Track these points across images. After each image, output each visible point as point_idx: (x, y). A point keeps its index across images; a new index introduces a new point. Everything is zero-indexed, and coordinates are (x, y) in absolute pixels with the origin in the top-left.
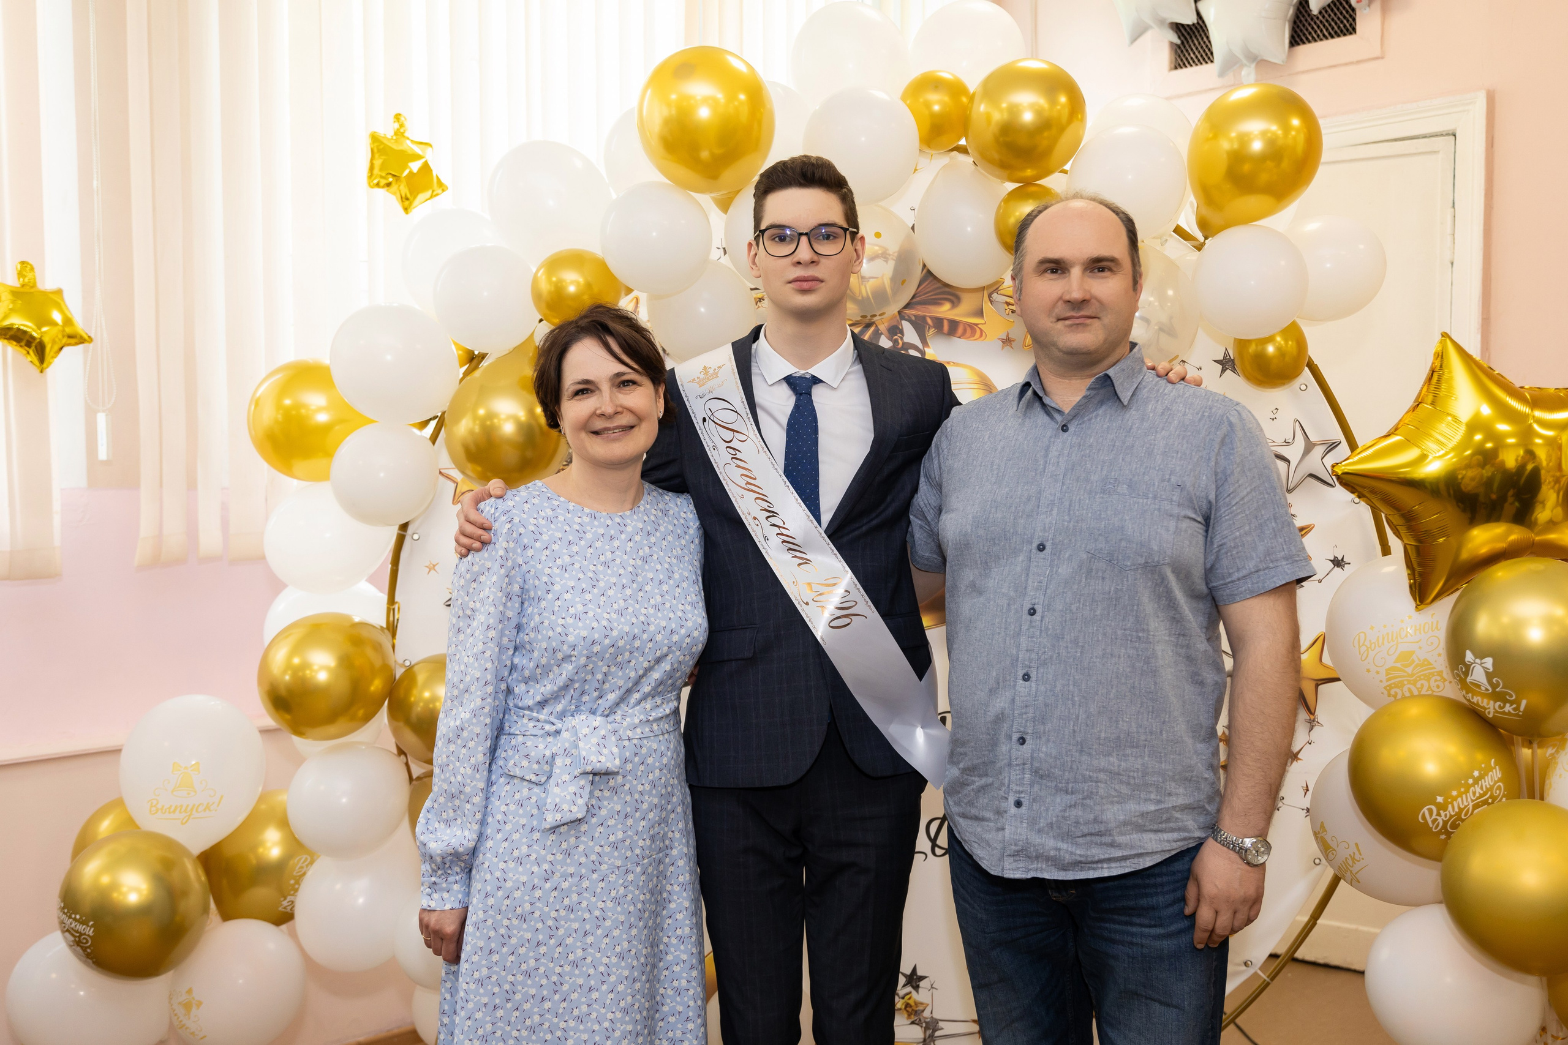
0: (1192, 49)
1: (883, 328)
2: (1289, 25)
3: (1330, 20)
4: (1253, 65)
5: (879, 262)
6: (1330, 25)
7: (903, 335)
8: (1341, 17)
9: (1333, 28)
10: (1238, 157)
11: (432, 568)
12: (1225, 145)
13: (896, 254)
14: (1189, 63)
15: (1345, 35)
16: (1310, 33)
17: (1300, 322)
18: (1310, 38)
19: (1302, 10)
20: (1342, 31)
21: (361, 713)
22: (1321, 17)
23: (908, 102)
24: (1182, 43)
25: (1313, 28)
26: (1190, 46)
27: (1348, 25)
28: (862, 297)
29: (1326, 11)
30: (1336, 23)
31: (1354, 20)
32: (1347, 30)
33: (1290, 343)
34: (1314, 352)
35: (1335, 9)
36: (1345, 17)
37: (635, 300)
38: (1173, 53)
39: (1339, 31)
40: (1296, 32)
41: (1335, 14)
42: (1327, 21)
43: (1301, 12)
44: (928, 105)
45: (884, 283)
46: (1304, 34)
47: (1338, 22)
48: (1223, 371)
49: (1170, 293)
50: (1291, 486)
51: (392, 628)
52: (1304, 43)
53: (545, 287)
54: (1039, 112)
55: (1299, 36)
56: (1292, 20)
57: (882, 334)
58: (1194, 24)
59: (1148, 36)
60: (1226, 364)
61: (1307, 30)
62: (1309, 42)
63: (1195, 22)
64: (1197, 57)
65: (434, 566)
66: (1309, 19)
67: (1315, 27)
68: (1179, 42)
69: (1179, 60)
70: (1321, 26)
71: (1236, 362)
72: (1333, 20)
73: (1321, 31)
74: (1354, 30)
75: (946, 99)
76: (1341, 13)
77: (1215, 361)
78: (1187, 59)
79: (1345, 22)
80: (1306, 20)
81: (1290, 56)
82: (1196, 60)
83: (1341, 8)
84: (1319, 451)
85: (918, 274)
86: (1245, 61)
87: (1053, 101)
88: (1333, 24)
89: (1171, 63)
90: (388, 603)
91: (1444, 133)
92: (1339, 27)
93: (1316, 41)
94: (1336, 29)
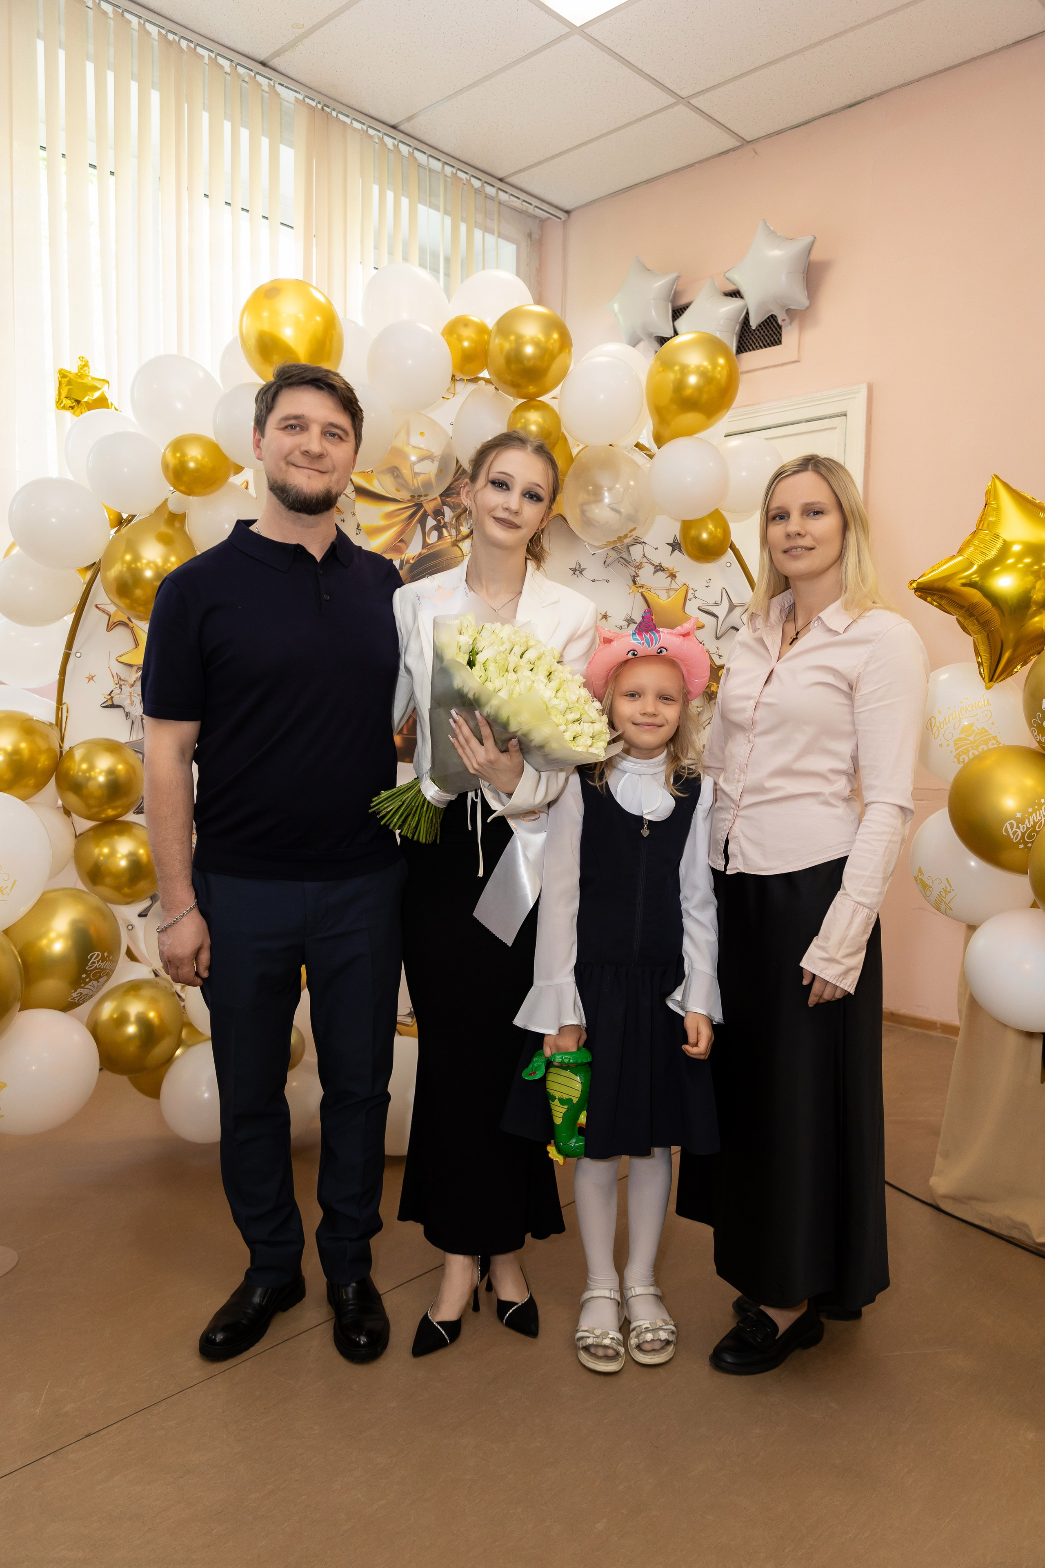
1: (429, 511)
2: (736, 337)
3: (764, 335)
5: (427, 463)
6: (765, 339)
7: (444, 516)
8: (772, 333)
9: (766, 341)
10: (680, 386)
11: (91, 678)
12: (671, 376)
13: (439, 457)
15: (774, 345)
16: (751, 345)
17: (725, 514)
18: (751, 348)
19: (745, 327)
20: (772, 343)
21: (32, 782)
22: (758, 333)
23: (445, 338)
25: (753, 341)
27: (776, 339)
28: (415, 486)
29: (762, 329)
30: (768, 338)
31: (781, 335)
32: (776, 342)
33: (719, 530)
34: (735, 538)
35: (768, 327)
36: (774, 333)
37: (245, 483)
39: (770, 343)
40: (741, 344)
41: (768, 331)
42: (763, 336)
43: (745, 330)
44: (460, 339)
45: (430, 478)
46: (747, 346)
47: (770, 336)
48: (673, 551)
49: (632, 483)
50: (719, 635)
51: (59, 723)
52: (747, 352)
53: (172, 461)
54: (537, 344)
55: (743, 347)
56: (739, 332)
57: (429, 515)
59: (641, 345)
60: (675, 546)
61: (749, 342)
62: (750, 351)
65: (93, 677)
66: (750, 335)
67: (755, 341)
70: (759, 339)
71: (681, 544)
72: (766, 335)
73: (759, 343)
74: (780, 342)
75: (473, 336)
76: (772, 330)
77: (667, 543)
79: (775, 336)
80: (749, 336)
83: (772, 327)
84: (738, 611)
85: (454, 467)
87: (548, 336)
88: (766, 338)
90: (57, 704)
91: (839, 414)
92: (770, 340)
93: (754, 350)
94: (768, 341)
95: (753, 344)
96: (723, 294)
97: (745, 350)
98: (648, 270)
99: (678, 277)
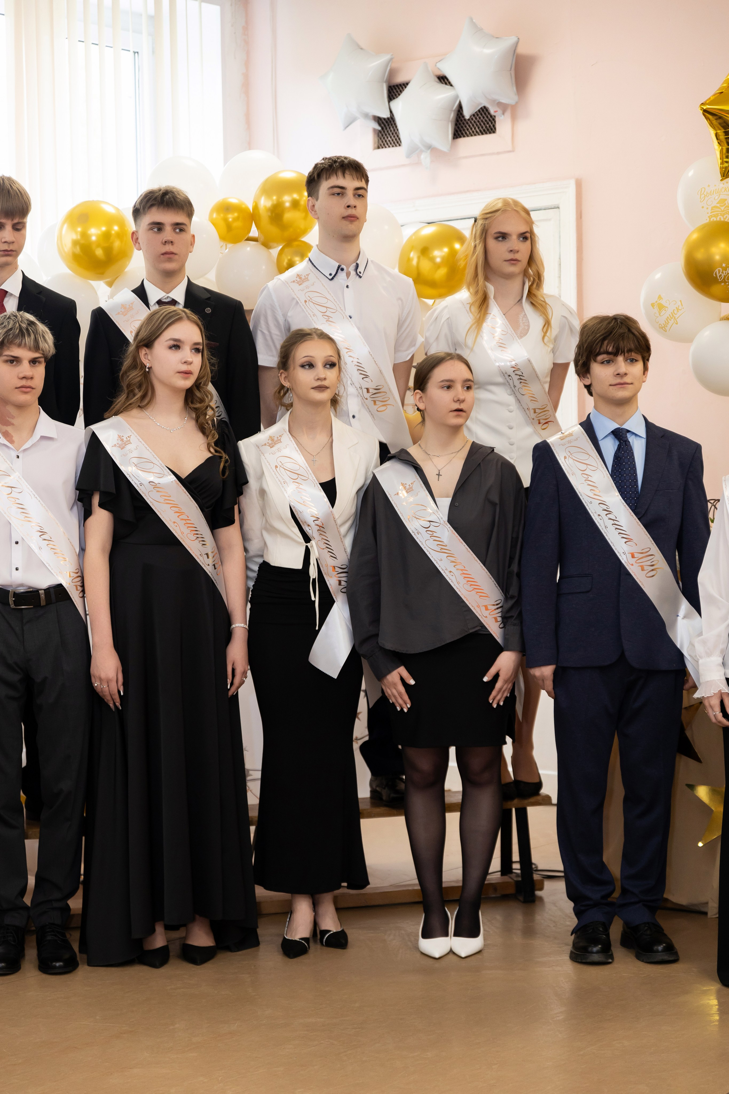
0: (389, 134)
2: (452, 124)
3: (478, 124)
4: (429, 151)
6: (480, 124)
8: (487, 119)
9: (482, 127)
14: (387, 144)
15: (490, 133)
16: (468, 129)
18: (468, 133)
19: (459, 116)
20: (488, 130)
22: (474, 119)
24: (382, 128)
25: (469, 126)
26: (388, 132)
27: (492, 126)
29: (478, 115)
30: (484, 124)
31: (495, 122)
32: (491, 131)
35: (483, 113)
38: (376, 136)
39: (486, 130)
40: (458, 128)
41: (484, 118)
42: (478, 121)
43: (459, 119)
46: (464, 130)
47: (486, 123)
52: (464, 136)
55: (460, 131)
56: (454, 120)
58: (388, 118)
59: (358, 123)
61: (466, 127)
62: (468, 136)
63: (389, 116)
64: (393, 140)
66: (465, 123)
68: (380, 128)
69: (380, 141)
70: (475, 125)
72: (482, 121)
73: (475, 128)
74: (495, 129)
76: (487, 117)
78: (386, 141)
79: (490, 123)
80: (463, 123)
81: (452, 146)
82: (392, 142)
86: (423, 149)
88: (482, 124)
89: (375, 143)
91: (553, 207)
92: (486, 127)
93: (472, 136)
94: (484, 127)
95: (470, 129)
96: (437, 80)
97: (462, 134)
98: (361, 49)
99: (391, 60)
